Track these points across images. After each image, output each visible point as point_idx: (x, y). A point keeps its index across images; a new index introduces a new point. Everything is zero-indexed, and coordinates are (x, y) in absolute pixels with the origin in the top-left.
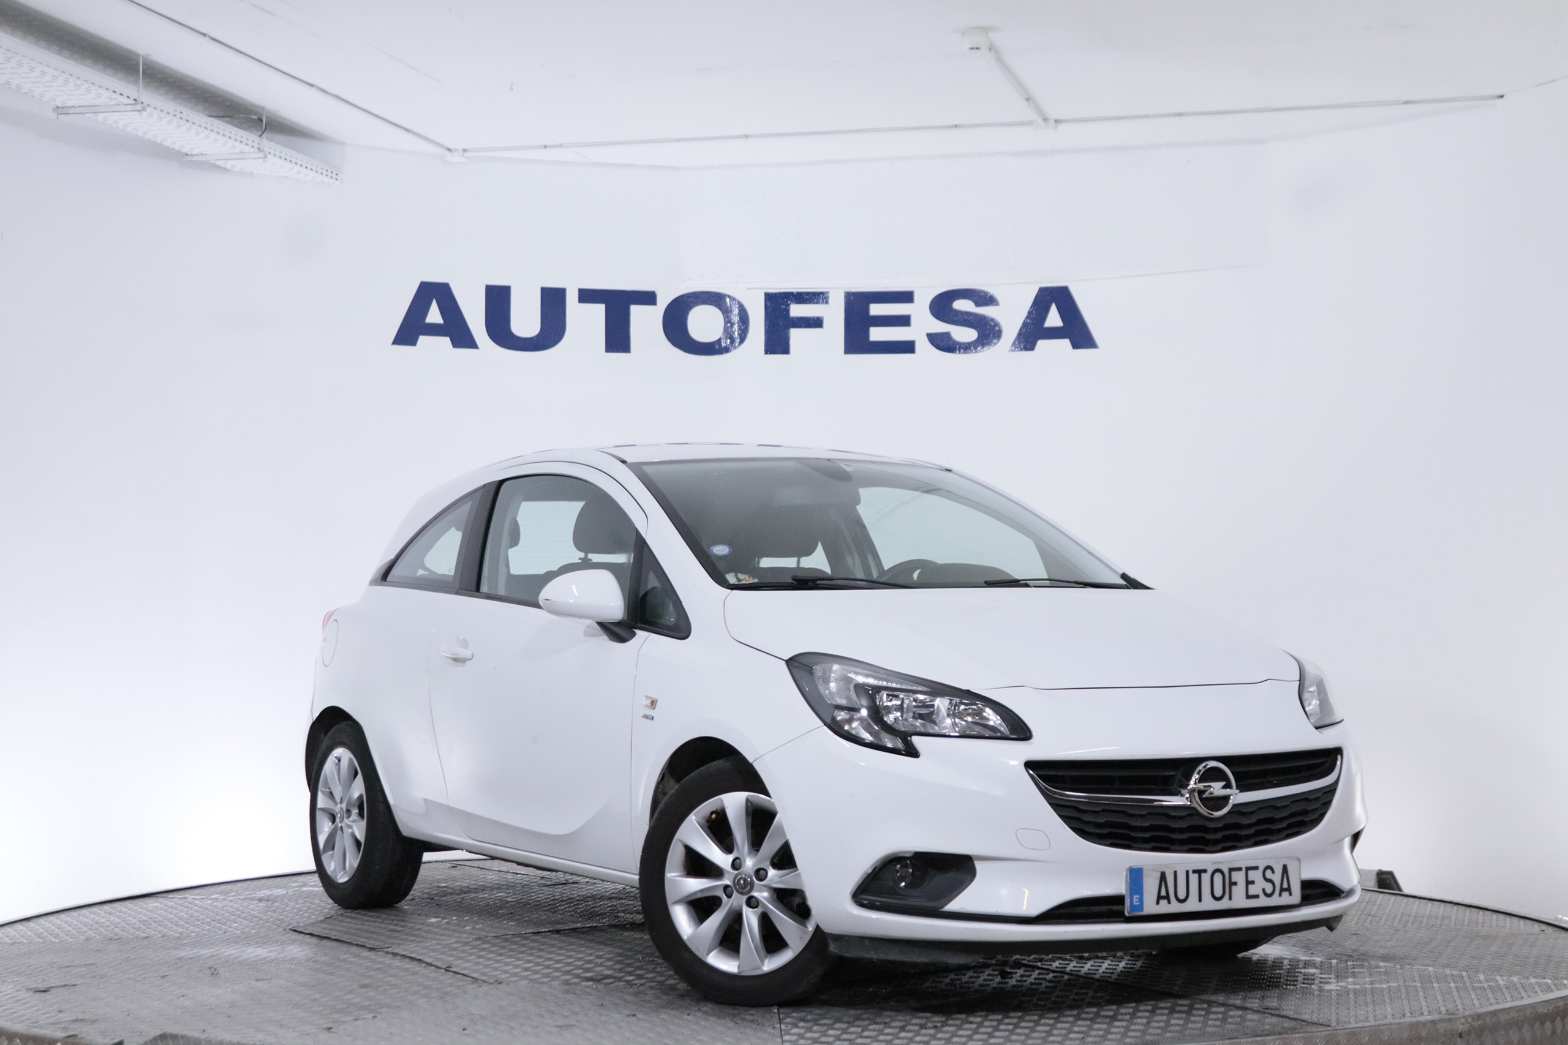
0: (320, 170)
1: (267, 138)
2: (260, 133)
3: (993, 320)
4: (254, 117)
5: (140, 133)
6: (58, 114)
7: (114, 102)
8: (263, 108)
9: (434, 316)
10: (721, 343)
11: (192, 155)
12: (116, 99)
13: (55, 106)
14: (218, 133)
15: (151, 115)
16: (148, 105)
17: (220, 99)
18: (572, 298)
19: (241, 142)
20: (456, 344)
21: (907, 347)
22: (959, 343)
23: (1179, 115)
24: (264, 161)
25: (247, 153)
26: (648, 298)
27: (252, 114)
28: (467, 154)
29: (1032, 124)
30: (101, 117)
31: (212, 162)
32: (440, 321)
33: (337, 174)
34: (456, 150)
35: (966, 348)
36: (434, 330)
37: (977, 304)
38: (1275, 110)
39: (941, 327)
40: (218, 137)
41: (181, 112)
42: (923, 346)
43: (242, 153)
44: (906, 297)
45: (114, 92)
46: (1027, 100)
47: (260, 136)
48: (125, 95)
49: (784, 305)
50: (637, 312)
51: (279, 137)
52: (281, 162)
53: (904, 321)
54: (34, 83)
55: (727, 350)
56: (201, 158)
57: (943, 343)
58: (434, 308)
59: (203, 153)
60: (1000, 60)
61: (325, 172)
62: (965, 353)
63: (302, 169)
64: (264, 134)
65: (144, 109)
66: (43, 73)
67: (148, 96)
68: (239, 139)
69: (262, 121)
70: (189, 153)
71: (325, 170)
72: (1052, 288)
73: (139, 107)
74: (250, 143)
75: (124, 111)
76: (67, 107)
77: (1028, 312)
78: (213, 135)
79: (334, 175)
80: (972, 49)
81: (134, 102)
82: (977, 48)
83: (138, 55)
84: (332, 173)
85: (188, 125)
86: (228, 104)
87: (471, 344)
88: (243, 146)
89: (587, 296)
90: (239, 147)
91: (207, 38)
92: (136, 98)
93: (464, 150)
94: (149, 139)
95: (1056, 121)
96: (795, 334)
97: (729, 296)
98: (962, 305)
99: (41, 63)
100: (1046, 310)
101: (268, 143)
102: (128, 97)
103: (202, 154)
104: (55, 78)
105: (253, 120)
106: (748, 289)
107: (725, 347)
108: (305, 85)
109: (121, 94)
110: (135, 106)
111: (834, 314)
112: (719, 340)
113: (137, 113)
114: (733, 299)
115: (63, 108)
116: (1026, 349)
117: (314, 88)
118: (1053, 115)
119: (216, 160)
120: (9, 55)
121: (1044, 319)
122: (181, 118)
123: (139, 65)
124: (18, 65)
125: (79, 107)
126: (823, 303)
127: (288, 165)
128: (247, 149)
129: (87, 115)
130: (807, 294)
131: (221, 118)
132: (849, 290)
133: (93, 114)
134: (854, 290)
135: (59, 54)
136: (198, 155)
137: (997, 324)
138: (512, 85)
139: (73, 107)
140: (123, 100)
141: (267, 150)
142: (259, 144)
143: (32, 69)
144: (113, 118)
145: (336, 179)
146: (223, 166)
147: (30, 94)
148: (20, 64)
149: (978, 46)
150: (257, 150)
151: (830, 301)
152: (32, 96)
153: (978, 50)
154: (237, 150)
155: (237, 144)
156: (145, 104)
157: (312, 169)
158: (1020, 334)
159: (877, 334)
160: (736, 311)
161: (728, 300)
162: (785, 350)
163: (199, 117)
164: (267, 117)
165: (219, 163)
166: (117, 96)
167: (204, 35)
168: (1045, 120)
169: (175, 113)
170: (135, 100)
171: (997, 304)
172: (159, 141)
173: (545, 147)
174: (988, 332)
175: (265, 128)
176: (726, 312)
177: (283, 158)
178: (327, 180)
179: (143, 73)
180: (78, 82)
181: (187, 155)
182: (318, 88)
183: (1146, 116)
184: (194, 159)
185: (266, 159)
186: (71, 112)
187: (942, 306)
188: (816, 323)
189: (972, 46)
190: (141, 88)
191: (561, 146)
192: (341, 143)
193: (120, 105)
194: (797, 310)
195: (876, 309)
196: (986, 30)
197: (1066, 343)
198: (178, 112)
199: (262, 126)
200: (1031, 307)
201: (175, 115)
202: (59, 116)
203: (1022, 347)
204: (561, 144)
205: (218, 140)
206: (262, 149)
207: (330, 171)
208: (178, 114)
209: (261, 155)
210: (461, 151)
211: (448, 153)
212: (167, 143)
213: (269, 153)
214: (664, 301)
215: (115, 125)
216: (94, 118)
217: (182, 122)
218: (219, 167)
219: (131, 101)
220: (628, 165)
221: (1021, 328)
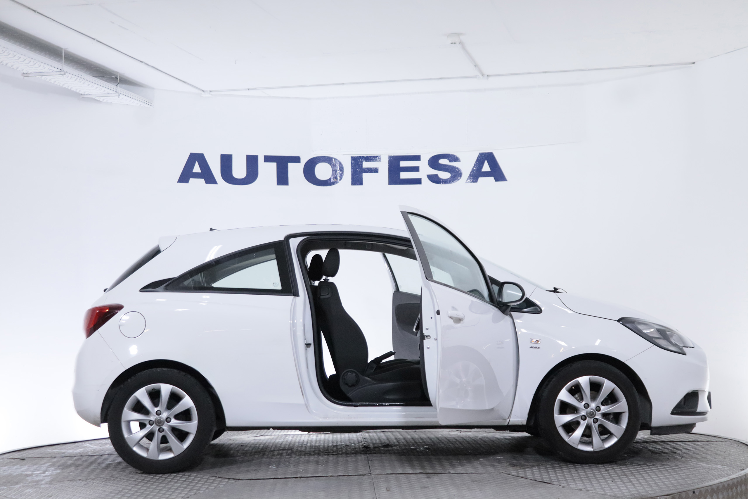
0: (143, 101)
1: (120, 87)
2: (116, 84)
3: (457, 168)
5: (61, 85)
6: (24, 76)
7: (51, 71)
8: (118, 72)
9: (197, 169)
10: (331, 180)
11: (84, 95)
12: (52, 69)
13: (23, 73)
14: (98, 84)
15: (67, 77)
16: (67, 72)
17: (98, 69)
18: (261, 160)
19: (108, 88)
20: (207, 182)
21: (418, 181)
22: (442, 179)
23: (545, 72)
24: (118, 97)
26: (296, 160)
27: (113, 76)
28: (211, 93)
29: (477, 77)
30: (43, 78)
31: (93, 98)
32: (199, 171)
33: (151, 103)
34: (206, 91)
35: (445, 182)
36: (197, 176)
37: (450, 161)
38: (589, 70)
39: (433, 172)
40: (98, 86)
42: (425, 181)
43: (108, 93)
44: (417, 158)
46: (475, 66)
47: (117, 85)
48: (56, 67)
49: (360, 162)
50: (291, 166)
51: (124, 86)
52: (126, 98)
53: (416, 169)
54: (14, 62)
55: (333, 183)
56: (88, 96)
57: (435, 179)
58: (197, 164)
59: (90, 94)
60: (464, 48)
61: (146, 102)
62: (445, 184)
63: (133, 100)
64: (119, 85)
65: (65, 74)
66: (19, 58)
67: (67, 68)
69: (117, 79)
70: (83, 94)
71: (146, 101)
72: (485, 153)
73: (62, 73)
74: (112, 89)
75: (55, 75)
76: (28, 73)
77: (474, 165)
78: (95, 86)
79: (150, 103)
80: (452, 43)
81: (60, 71)
82: (454, 43)
83: (62, 49)
84: (149, 102)
85: (84, 81)
86: (102, 71)
87: (214, 182)
88: (109, 91)
89: (268, 159)
90: (107, 91)
91: (96, 41)
93: (210, 91)
94: (65, 88)
95: (488, 76)
96: (365, 176)
97: (334, 158)
98: (443, 161)
99: (18, 53)
100: (483, 163)
101: (121, 89)
102: (57, 68)
103: (89, 94)
104: (24, 60)
105: (113, 78)
106: (343, 155)
107: (333, 182)
108: (139, 62)
109: (54, 67)
111: (383, 166)
112: (330, 179)
113: (61, 75)
114: (336, 160)
115: (26, 73)
116: (473, 182)
117: (143, 63)
118: (487, 73)
120: (4, 50)
121: (482, 168)
122: (81, 78)
123: (62, 53)
125: (34, 73)
126: (378, 161)
127: (129, 99)
128: (111, 92)
129: (37, 77)
130: (371, 157)
131: (99, 78)
132: (390, 155)
133: (40, 76)
134: (392, 155)
135: (25, 48)
136: (87, 95)
137: (459, 170)
138: (236, 61)
139: (31, 73)
140: (56, 70)
141: (120, 92)
142: (116, 89)
143: (14, 56)
144: (49, 78)
145: (151, 105)
146: (98, 100)
147: (12, 67)
148: (9, 54)
149: (455, 42)
150: (115, 92)
151: (381, 160)
152: (13, 68)
153: (454, 44)
156: (65, 71)
157: (140, 101)
158: (470, 175)
159: (404, 175)
160: (338, 165)
161: (334, 160)
162: (361, 184)
163: (89, 77)
164: (119, 77)
165: (96, 98)
167: (94, 39)
168: (483, 75)
169: (78, 76)
170: (61, 70)
171: (459, 161)
172: (69, 88)
173: (249, 89)
174: (456, 174)
175: (119, 82)
176: (333, 166)
177: (127, 96)
178: (146, 106)
179: (64, 57)
180: (35, 62)
181: (82, 94)
182: (144, 63)
183: (530, 73)
184: (86, 96)
185: (119, 97)
186: (30, 75)
187: (434, 162)
188: (376, 171)
189: (452, 42)
190: (63, 64)
191: (256, 89)
192: (153, 88)
193: (53, 72)
194: (366, 165)
195: (403, 164)
196: (458, 34)
197: (492, 179)
198: (80, 75)
199: (117, 82)
200: (475, 162)
201: (78, 77)
203: (471, 181)
204: (256, 88)
205: (97, 88)
206: (117, 92)
209: (117, 94)
210: (209, 92)
211: (203, 92)
212: (73, 89)
213: (121, 93)
214: (304, 161)
215: (50, 81)
216: (40, 78)
217: (81, 80)
218: (97, 100)
219: (59, 70)
220: (286, 97)
221: (471, 172)
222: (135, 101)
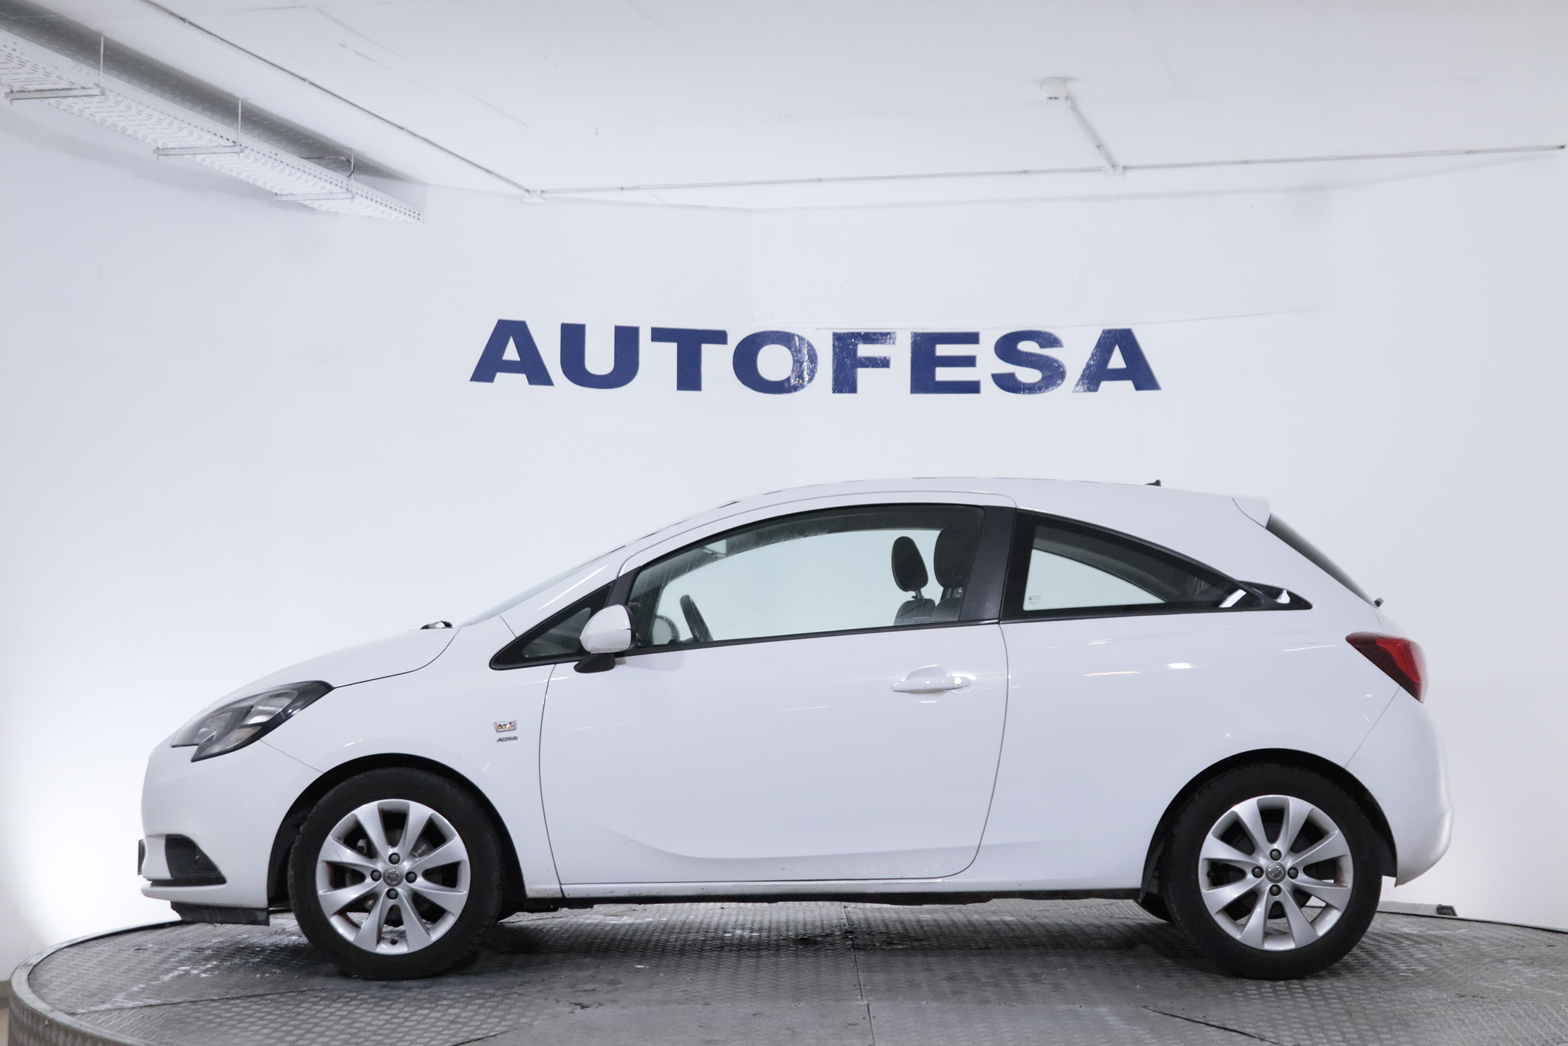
0: (403, 211)
1: (354, 179)
2: (348, 174)
3: (1056, 361)
4: (343, 158)
5: (234, 174)
6: (159, 155)
7: (214, 144)
8: (352, 150)
9: (511, 353)
10: (790, 381)
11: (281, 195)
12: (215, 141)
13: (155, 148)
14: (310, 174)
15: (247, 157)
16: (246, 147)
17: (311, 141)
18: (645, 337)
19: (331, 183)
20: (532, 381)
21: (972, 387)
22: (1024, 384)
23: (1245, 162)
24: (352, 201)
25: (335, 193)
26: (719, 337)
27: (342, 156)
28: (544, 195)
29: (1100, 170)
30: (199, 158)
31: (300, 202)
32: (517, 358)
33: (419, 214)
34: (535, 191)
35: (1031, 389)
36: (511, 367)
37: (1042, 346)
39: (1006, 368)
40: (309, 178)
41: (276, 154)
42: (988, 387)
43: (331, 193)
44: (972, 338)
45: (215, 134)
46: (1098, 147)
47: (348, 177)
48: (225, 138)
49: (852, 345)
50: (708, 351)
51: (363, 177)
52: (367, 202)
53: (970, 361)
54: (139, 125)
55: (795, 389)
56: (290, 198)
57: (1007, 383)
58: (511, 344)
59: (293, 193)
60: (1075, 109)
61: (408, 213)
62: (1029, 394)
63: (382, 208)
64: (353, 175)
65: (242, 151)
66: (150, 116)
67: (249, 140)
68: (329, 180)
69: (350, 163)
70: (279, 193)
71: (408, 210)
72: (1116, 331)
73: (238, 149)
74: (339, 184)
75: (223, 153)
76: (167, 148)
77: (1092, 354)
78: (305, 176)
79: (416, 215)
80: (1050, 98)
81: (233, 144)
82: (1056, 98)
83: (237, 99)
84: (414, 212)
85: (282, 166)
86: (317, 145)
87: (548, 381)
88: (332, 187)
89: (660, 335)
90: (329, 187)
91: (307, 83)
92: (235, 141)
93: (542, 192)
94: (242, 180)
95: (1124, 168)
96: (863, 374)
97: (797, 336)
98: (1026, 346)
99: (148, 107)
100: (1110, 352)
101: (356, 184)
102: (228, 139)
103: (291, 194)
104: (160, 121)
105: (341, 161)
106: (817, 329)
107: (794, 386)
108: (397, 128)
109: (221, 137)
110: (234, 148)
111: (901, 355)
112: (788, 379)
113: (235, 154)
114: (801, 339)
115: (163, 149)
116: (1089, 390)
117: (404, 132)
118: (1121, 161)
119: (304, 200)
120: (119, 99)
121: (1107, 361)
122: (276, 160)
123: (238, 108)
124: (126, 108)
125: (179, 148)
126: (889, 343)
127: (374, 205)
128: (336, 190)
129: (186, 156)
130: (875, 334)
131: (312, 160)
133: (192, 156)
135: (162, 96)
136: (287, 195)
137: (1060, 366)
138: (597, 129)
139: (173, 148)
140: (223, 142)
141: (354, 190)
142: (347, 184)
143: (140, 112)
144: (209, 159)
145: (418, 219)
146: (310, 205)
147: (134, 136)
148: (128, 108)
149: (1056, 96)
150: (345, 191)
151: (897, 342)
152: (136, 138)
153: (1055, 100)
154: (326, 191)
155: (327, 185)
156: (243, 146)
157: (396, 210)
158: (1083, 376)
159: (943, 374)
160: (805, 351)
161: (797, 339)
162: (854, 390)
163: (293, 158)
164: (354, 158)
165: (306, 203)
166: (217, 138)
167: (304, 80)
168: (1113, 166)
169: (270, 155)
170: (234, 142)
171: (1061, 346)
172: (251, 181)
173: (622, 189)
174: (1053, 373)
175: (354, 170)
176: (796, 352)
177: (369, 198)
178: (409, 219)
179: (242, 116)
180: (182, 125)
181: (276, 194)
182: (407, 131)
183: (1213, 164)
184: (285, 198)
185: (353, 200)
186: (171, 153)
187: (1007, 347)
188: (884, 363)
189: (1050, 96)
190: (239, 131)
191: (637, 188)
192: (423, 184)
193: (219, 147)
194: (864, 350)
195: (942, 350)
196: (1064, 80)
197: (1129, 384)
198: (274, 153)
199: (350, 167)
200: (1094, 349)
201: (270, 157)
202: (160, 157)
203: (1085, 388)
204: (638, 186)
205: (309, 181)
206: (350, 190)
207: (412, 211)
208: (273, 155)
209: (350, 195)
210: (539, 193)
211: (526, 194)
212: (260, 184)
213: (357, 193)
214: (734, 340)
215: (211, 166)
216: (192, 159)
217: (276, 164)
218: (307, 207)
219: (230, 143)
220: (701, 207)
221: (1085, 369)
222: (385, 209)
